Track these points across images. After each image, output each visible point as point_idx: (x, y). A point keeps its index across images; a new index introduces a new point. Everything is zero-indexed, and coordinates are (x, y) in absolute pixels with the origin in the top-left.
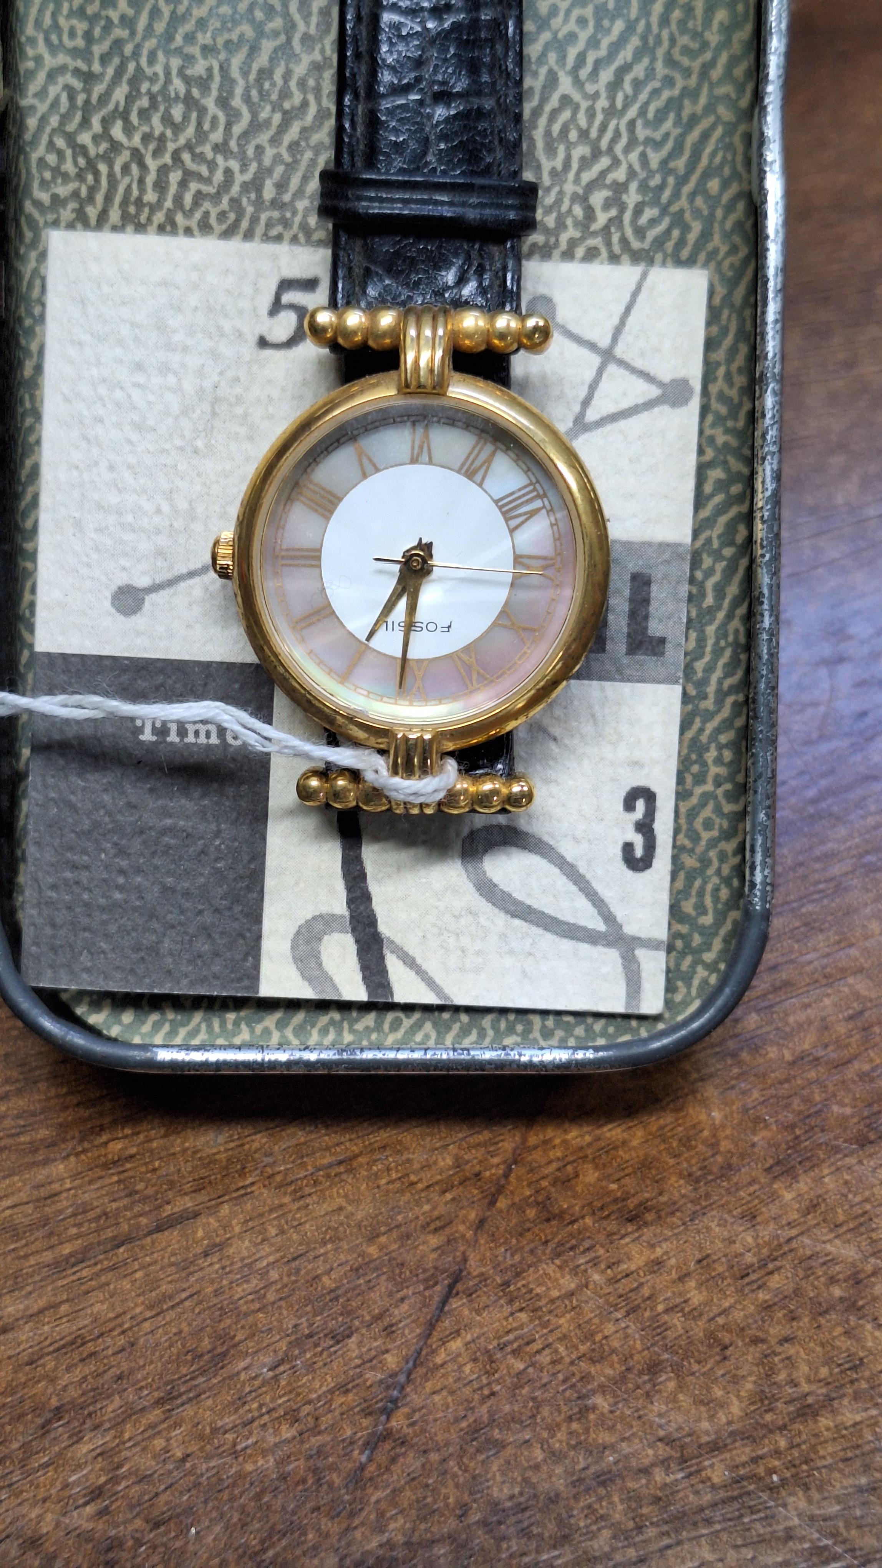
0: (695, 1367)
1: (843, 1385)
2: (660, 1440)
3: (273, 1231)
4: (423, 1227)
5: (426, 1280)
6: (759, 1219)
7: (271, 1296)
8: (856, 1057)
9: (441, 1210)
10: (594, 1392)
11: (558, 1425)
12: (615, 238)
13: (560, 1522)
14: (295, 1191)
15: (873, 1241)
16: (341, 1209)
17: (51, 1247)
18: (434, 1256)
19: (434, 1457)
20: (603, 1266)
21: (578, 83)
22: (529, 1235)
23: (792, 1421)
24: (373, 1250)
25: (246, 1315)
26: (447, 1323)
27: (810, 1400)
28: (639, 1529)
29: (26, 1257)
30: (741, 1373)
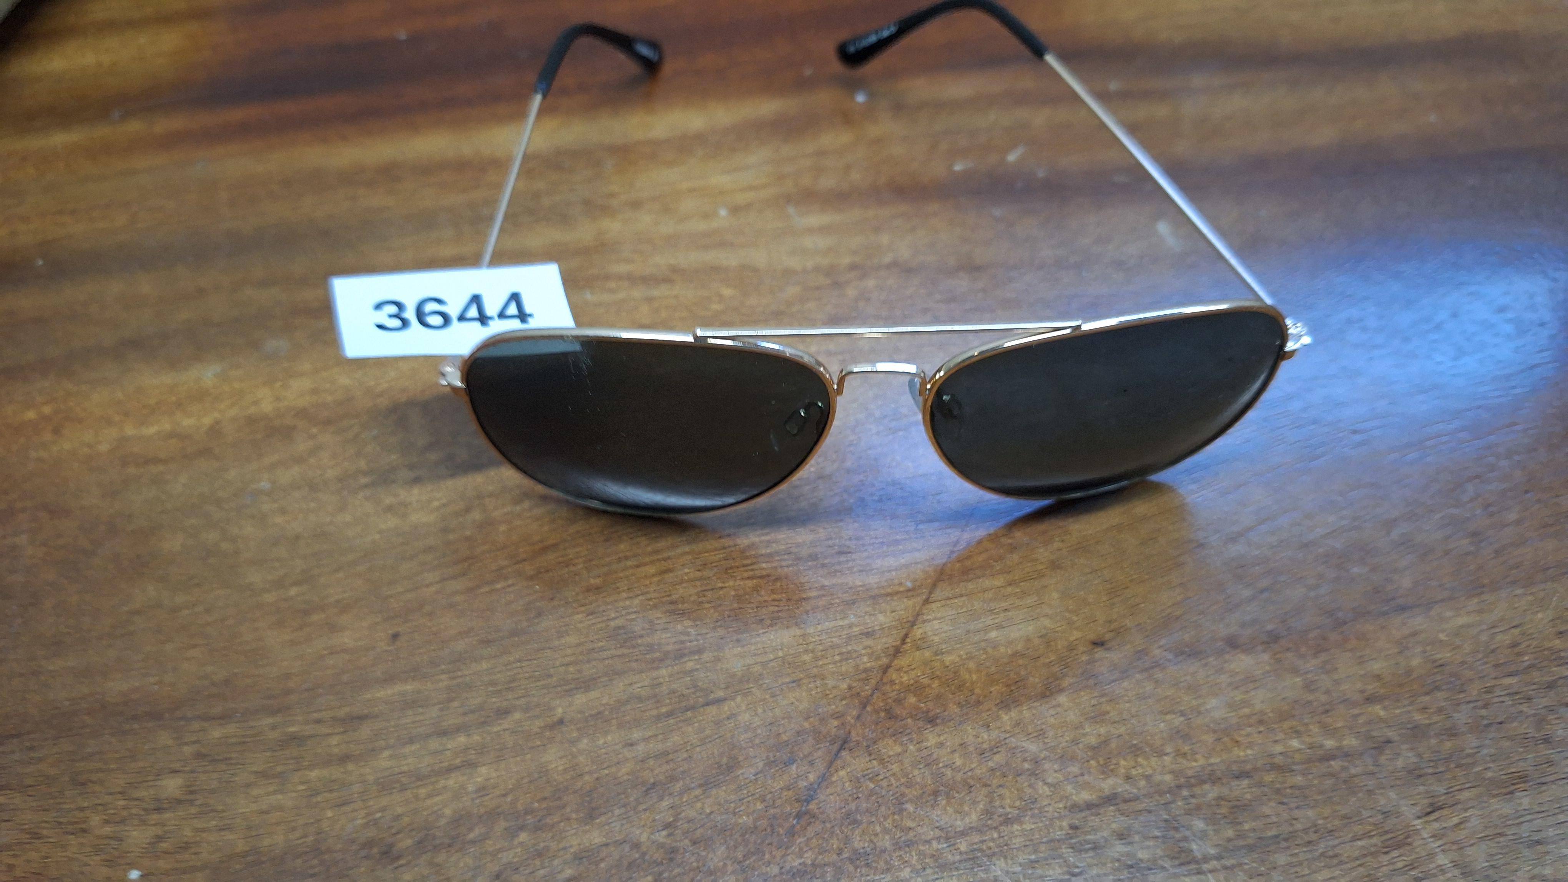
0: (957, 795)
1: (1026, 810)
2: (937, 828)
3: (760, 711)
4: (832, 715)
7: (757, 741)
9: (840, 708)
10: (907, 802)
11: (889, 816)
13: (887, 862)
15: (1045, 743)
17: (657, 708)
19: (828, 825)
20: (915, 743)
23: (1001, 825)
24: (806, 725)
25: (745, 749)
26: (839, 762)
27: (1010, 816)
28: (924, 869)
29: (645, 711)
30: (977, 800)
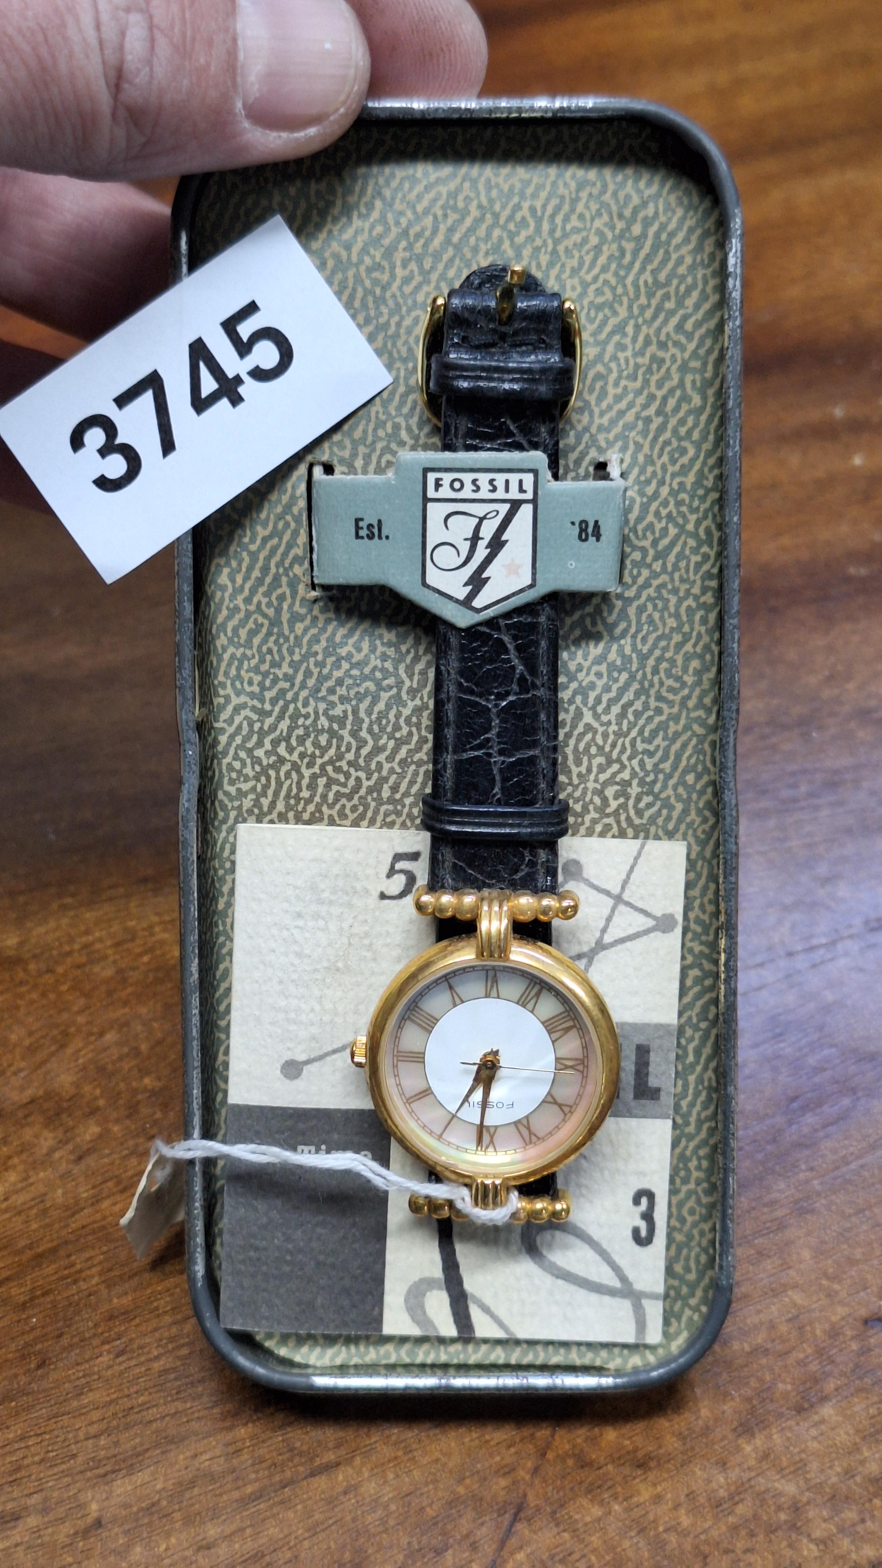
5: (499, 1510)
6: (729, 1465)
8: (794, 1348)
12: (623, 817)
14: (405, 1447)
16: (437, 1460)
18: (502, 1493)
21: (596, 716)
22: (569, 1478)
